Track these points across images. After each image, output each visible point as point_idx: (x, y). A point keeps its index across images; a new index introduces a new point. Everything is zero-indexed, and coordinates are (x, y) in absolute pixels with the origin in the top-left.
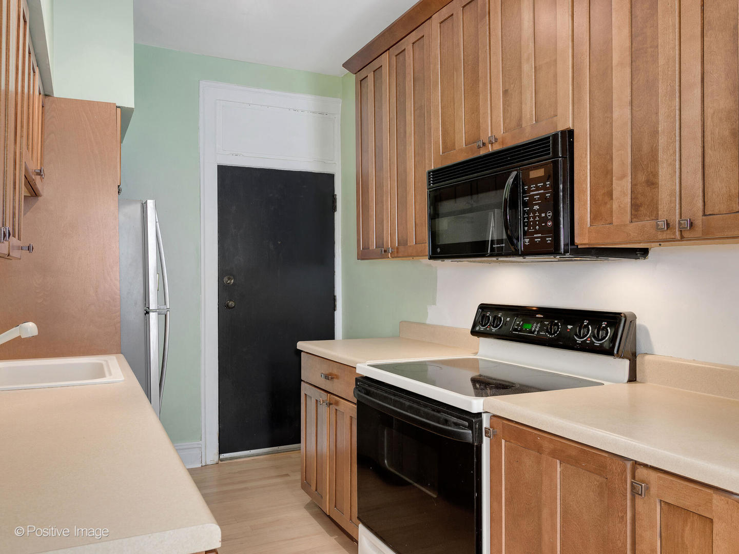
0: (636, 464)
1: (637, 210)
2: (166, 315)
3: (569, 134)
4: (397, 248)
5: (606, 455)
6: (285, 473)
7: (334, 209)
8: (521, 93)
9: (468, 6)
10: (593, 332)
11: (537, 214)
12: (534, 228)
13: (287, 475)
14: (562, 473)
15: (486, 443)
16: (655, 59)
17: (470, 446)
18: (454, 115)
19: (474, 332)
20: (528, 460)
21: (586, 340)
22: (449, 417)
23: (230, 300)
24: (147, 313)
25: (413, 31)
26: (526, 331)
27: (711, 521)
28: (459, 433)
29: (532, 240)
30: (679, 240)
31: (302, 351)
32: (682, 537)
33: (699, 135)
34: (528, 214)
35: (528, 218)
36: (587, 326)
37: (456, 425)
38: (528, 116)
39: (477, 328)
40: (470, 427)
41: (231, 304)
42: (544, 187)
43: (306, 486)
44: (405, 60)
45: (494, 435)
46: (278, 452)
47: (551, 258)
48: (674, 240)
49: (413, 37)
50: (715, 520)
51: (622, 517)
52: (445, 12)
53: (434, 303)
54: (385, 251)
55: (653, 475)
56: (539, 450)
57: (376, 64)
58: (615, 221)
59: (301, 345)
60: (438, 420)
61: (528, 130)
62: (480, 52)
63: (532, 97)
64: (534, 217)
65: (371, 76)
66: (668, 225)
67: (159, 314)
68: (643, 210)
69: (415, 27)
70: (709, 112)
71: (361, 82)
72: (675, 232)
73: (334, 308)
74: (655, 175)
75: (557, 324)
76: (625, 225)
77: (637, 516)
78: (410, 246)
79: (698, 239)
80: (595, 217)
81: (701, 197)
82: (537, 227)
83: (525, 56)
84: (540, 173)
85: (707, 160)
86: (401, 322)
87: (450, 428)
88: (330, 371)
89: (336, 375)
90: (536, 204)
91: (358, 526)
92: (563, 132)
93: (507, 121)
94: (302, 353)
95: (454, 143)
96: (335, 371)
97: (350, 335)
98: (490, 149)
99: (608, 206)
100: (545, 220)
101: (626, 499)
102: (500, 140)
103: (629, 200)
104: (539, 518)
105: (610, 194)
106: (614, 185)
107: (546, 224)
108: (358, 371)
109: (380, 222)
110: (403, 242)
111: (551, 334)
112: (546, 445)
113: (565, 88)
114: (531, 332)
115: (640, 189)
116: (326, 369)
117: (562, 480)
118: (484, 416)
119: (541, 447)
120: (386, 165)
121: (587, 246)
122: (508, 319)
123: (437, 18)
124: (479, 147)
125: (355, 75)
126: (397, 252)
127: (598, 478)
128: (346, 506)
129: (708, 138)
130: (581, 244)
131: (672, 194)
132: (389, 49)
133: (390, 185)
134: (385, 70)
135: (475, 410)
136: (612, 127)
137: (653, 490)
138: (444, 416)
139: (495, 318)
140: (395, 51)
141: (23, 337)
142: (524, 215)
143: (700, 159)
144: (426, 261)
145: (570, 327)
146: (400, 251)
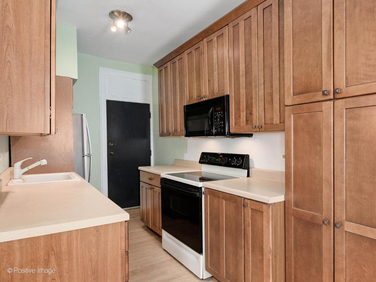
0: (245, 198)
1: (247, 122)
2: (90, 157)
3: (228, 96)
4: (174, 133)
5: (237, 197)
6: (133, 216)
7: (150, 117)
8: (213, 81)
9: (196, 50)
10: (237, 161)
11: (219, 122)
12: (218, 127)
13: (135, 217)
14: (225, 204)
15: (203, 196)
16: (252, 75)
17: (198, 198)
18: (192, 87)
19: (200, 162)
20: (216, 200)
21: (235, 164)
22: (192, 189)
23: (112, 152)
24: (84, 156)
25: (178, 55)
26: (216, 161)
27: (263, 212)
28: (195, 194)
29: (217, 131)
30: (258, 132)
31: (140, 170)
32: (256, 218)
33: (263, 100)
34: (216, 122)
35: (216, 123)
36: (235, 159)
37: (194, 191)
38: (216, 89)
39: (201, 161)
40: (198, 192)
41: (112, 153)
42: (221, 113)
43: (142, 220)
44: (175, 65)
45: (206, 194)
46: (130, 209)
47: (223, 137)
48: (257, 131)
49: (178, 57)
50: (264, 212)
51: (241, 215)
52: (189, 51)
53: (187, 153)
54: (169, 134)
55: (249, 201)
56: (219, 197)
57: (165, 66)
58: (241, 125)
59: (140, 168)
60: (188, 190)
61: (216, 94)
62: (201, 66)
63: (217, 83)
64: (218, 123)
65: (164, 69)
66: (255, 127)
67: (88, 157)
68: (249, 122)
69: (179, 54)
70: (266, 93)
71: (160, 72)
72: (257, 129)
73: (150, 155)
74: (252, 111)
75: (226, 159)
76: (244, 126)
77: (245, 214)
78: (178, 132)
79: (263, 131)
80: (236, 124)
81: (264, 119)
82: (219, 126)
83: (214, 69)
84: (219, 109)
85: (265, 107)
86: (175, 159)
87: (192, 192)
88: (151, 177)
89: (153, 178)
90: (218, 119)
91: (162, 231)
92: (226, 96)
93: (209, 90)
94: (140, 171)
95: (193, 96)
96: (153, 177)
97: (157, 164)
98: (204, 99)
99: (239, 120)
100: (221, 124)
101: (242, 209)
102: (207, 97)
103: (245, 119)
104: (219, 218)
105: (240, 116)
106: (241, 114)
107: (221, 126)
108: (161, 176)
109: (168, 123)
110: (176, 131)
111: (224, 162)
112: (221, 196)
113: (227, 81)
114: (218, 161)
115: (248, 115)
116: (149, 176)
117: (225, 206)
118: (203, 188)
119: (219, 196)
120: (170, 102)
121: (234, 133)
122: (211, 157)
123: (186, 52)
124: (201, 99)
125: (158, 69)
126: (174, 134)
127: (235, 204)
128: (158, 225)
129: (266, 101)
130: (232, 132)
131: (256, 117)
132: (170, 61)
133: (171, 110)
134: (169, 68)
135: (200, 186)
136: (240, 95)
137: (249, 205)
138: (190, 189)
139: (207, 157)
140: (172, 62)
141: (42, 165)
142: (215, 122)
143: (263, 107)
144: (183, 137)
145: (230, 160)
146: (175, 134)
